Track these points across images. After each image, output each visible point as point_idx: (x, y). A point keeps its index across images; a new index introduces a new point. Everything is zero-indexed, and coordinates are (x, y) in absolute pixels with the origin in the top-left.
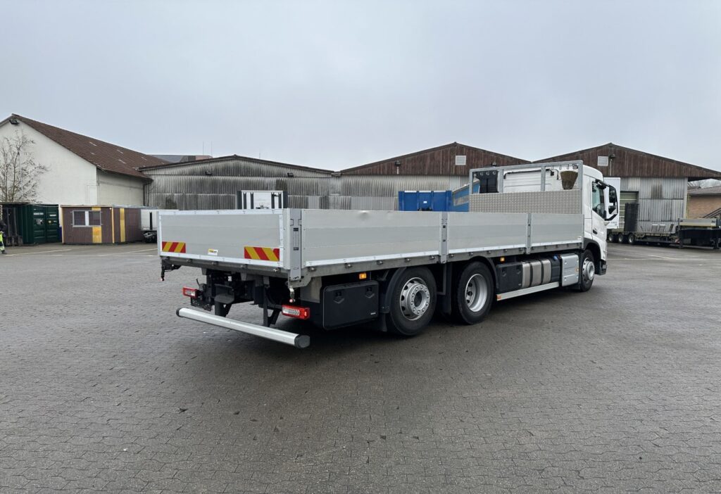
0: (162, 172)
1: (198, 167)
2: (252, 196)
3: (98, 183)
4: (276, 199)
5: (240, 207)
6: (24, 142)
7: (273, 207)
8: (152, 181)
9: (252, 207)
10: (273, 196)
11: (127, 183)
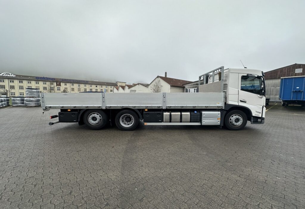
0: (187, 85)
1: (193, 84)
2: (189, 90)
3: (171, 89)
4: (196, 91)
5: (186, 92)
6: (159, 81)
7: (195, 92)
8: (185, 87)
9: (189, 92)
10: (195, 89)
11: (178, 88)
